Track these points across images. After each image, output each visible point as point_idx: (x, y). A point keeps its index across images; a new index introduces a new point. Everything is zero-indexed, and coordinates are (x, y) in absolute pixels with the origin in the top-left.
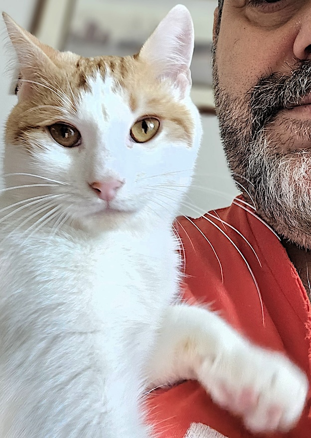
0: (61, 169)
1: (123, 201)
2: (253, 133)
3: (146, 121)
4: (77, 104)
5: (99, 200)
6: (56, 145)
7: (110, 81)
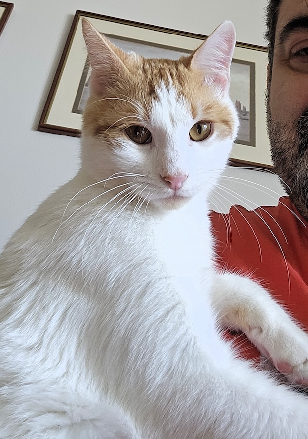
0: (136, 162)
1: (187, 190)
2: (300, 152)
3: (201, 125)
4: (150, 113)
5: (170, 190)
6: (131, 143)
7: (173, 92)
